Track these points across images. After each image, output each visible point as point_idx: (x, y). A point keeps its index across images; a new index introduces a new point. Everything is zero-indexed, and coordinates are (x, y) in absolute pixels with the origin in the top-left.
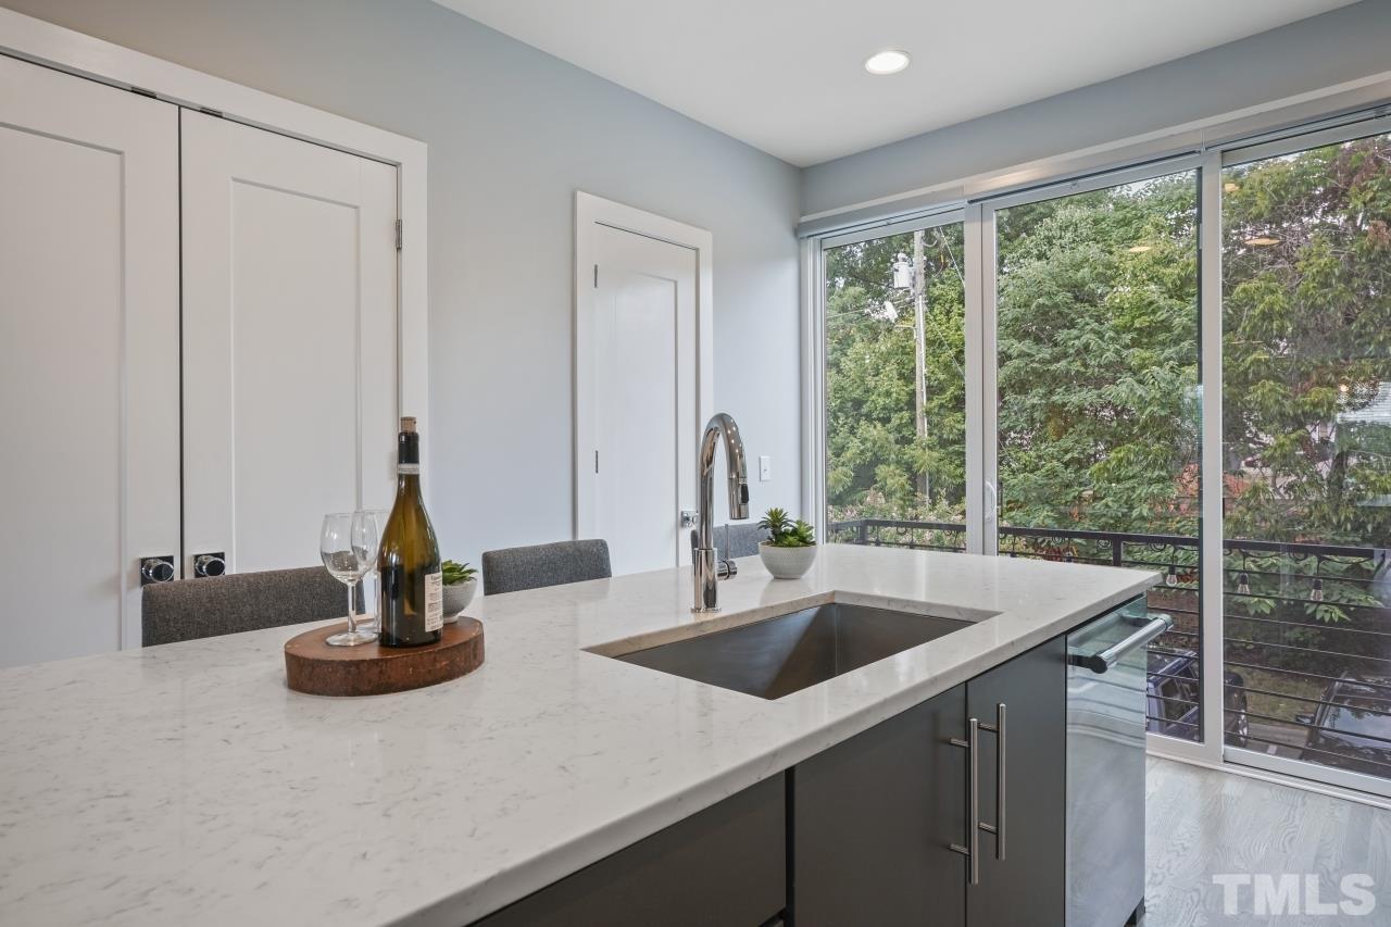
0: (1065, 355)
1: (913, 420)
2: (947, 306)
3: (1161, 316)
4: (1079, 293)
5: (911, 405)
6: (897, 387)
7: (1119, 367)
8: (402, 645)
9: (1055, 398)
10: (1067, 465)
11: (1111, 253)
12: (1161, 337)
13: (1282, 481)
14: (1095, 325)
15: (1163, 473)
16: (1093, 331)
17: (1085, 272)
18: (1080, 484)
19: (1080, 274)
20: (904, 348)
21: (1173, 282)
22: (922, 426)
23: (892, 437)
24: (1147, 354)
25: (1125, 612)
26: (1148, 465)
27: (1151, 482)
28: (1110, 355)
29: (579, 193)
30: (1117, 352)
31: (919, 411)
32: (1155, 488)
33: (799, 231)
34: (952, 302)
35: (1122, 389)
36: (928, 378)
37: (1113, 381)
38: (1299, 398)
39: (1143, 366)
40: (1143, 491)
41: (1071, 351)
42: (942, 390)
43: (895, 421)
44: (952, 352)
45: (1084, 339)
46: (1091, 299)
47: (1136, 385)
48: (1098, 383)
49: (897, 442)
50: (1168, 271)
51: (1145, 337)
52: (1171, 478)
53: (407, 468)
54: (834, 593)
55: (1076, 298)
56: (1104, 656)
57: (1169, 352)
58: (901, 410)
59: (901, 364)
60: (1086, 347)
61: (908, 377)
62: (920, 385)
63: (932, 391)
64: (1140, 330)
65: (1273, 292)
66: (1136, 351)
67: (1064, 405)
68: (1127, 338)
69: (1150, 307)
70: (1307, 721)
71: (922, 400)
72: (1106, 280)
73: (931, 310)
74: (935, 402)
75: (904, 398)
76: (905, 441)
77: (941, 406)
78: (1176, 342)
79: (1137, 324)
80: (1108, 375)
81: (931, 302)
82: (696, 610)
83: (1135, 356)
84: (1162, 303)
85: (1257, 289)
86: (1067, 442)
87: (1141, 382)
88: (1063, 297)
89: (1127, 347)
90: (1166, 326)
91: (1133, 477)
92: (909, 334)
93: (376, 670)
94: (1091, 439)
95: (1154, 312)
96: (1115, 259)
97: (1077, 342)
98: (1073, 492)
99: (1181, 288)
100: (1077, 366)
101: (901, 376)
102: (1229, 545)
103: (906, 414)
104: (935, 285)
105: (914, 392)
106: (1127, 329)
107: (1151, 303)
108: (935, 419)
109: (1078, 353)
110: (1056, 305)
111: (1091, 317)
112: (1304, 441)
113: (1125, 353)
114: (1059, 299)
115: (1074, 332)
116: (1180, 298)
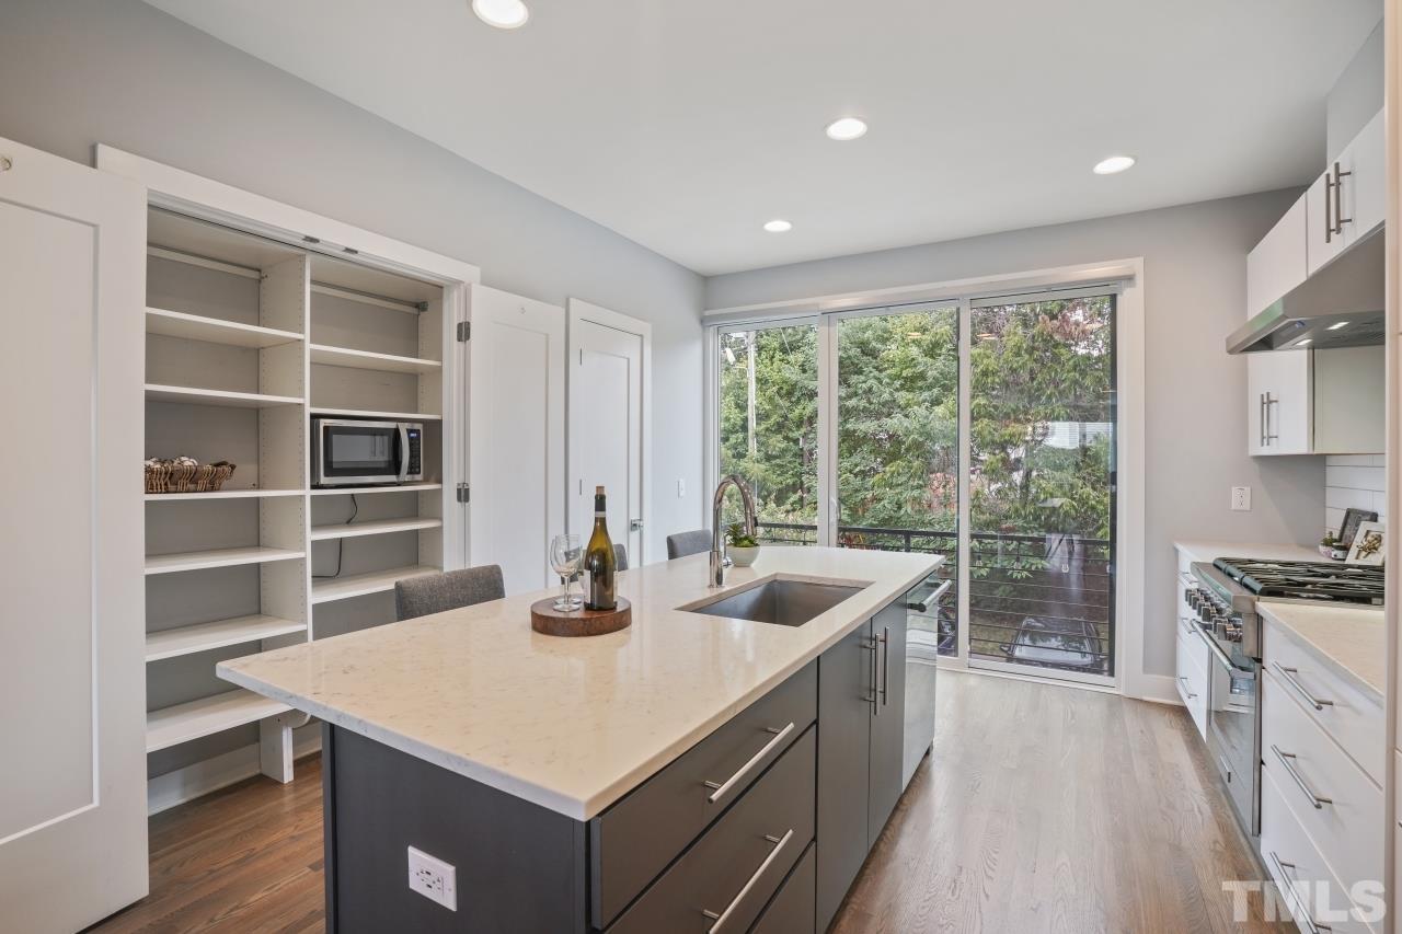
0: (856, 394)
1: (745, 440)
2: (771, 353)
3: (920, 368)
4: (867, 351)
5: (744, 428)
6: (735, 415)
7: (890, 407)
8: (600, 609)
9: (849, 426)
10: (856, 475)
11: (886, 320)
12: (920, 384)
13: (994, 487)
14: (876, 373)
15: (921, 482)
16: (875, 378)
17: (869, 334)
18: (866, 489)
19: (866, 335)
20: (739, 384)
21: (927, 346)
22: (753, 445)
23: (730, 453)
24: (910, 396)
25: (928, 580)
26: (911, 476)
27: (913, 488)
28: (886, 396)
29: (571, 299)
30: (891, 394)
31: (750, 433)
32: (916, 493)
33: (703, 321)
34: (775, 350)
35: (896, 423)
36: (757, 408)
37: (889, 415)
38: (1003, 432)
39: (908, 405)
40: (908, 494)
41: (860, 392)
42: (767, 417)
43: (733, 440)
44: (775, 389)
45: (868, 384)
46: (873, 354)
47: (903, 419)
48: (878, 415)
49: (734, 456)
50: (924, 337)
51: (910, 383)
52: (926, 486)
53: (600, 514)
54: (776, 575)
55: (863, 352)
56: (925, 603)
57: (926, 395)
58: (737, 432)
59: (737, 396)
60: (870, 389)
61: (742, 407)
62: (751, 413)
63: (761, 418)
64: (906, 378)
65: (988, 357)
66: (903, 393)
67: (855, 431)
68: (897, 384)
69: (912, 362)
70: (1006, 649)
71: (752, 424)
72: (884, 341)
73: (760, 355)
74: (763, 426)
75: (740, 423)
76: (740, 456)
77: (767, 429)
78: (930, 388)
79: (904, 375)
80: (885, 410)
81: (760, 349)
82: (711, 586)
83: (903, 397)
84: (920, 360)
85: (979, 355)
86: (856, 458)
87: (906, 416)
88: (854, 351)
89: (897, 390)
90: (922, 376)
91: (901, 484)
92: (743, 373)
93: (598, 622)
94: (873, 456)
95: (915, 366)
96: (889, 326)
97: (864, 385)
98: (861, 495)
99: (932, 349)
100: (863, 403)
101: (738, 406)
102: (973, 537)
103: (741, 435)
104: (762, 336)
105: (746, 419)
106: (898, 377)
107: (913, 359)
108: (763, 439)
109: (865, 392)
110: (849, 357)
111: (874, 368)
112: (1005, 461)
113: (896, 395)
114: (851, 353)
115: (862, 378)
116: (932, 357)
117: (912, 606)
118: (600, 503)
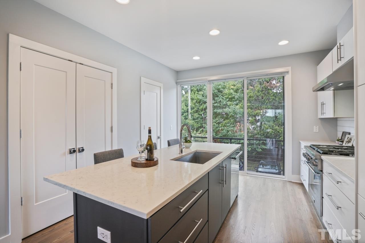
0: (217, 102)
1: (188, 115)
2: (194, 92)
3: (233, 96)
4: (219, 91)
5: (188, 112)
6: (185, 108)
7: (226, 106)
9: (215, 111)
10: (217, 124)
11: (224, 83)
12: (233, 100)
13: (253, 126)
14: (222, 97)
15: (233, 126)
16: (222, 98)
17: (220, 87)
18: (219, 127)
19: (219, 87)
20: (186, 100)
21: (235, 90)
22: (190, 116)
23: (184, 118)
24: (231, 103)
25: (236, 151)
26: (231, 124)
27: (231, 127)
28: (225, 103)
30: (226, 102)
31: (189, 113)
32: (232, 128)
33: (177, 83)
34: (195, 91)
35: (227, 110)
36: (191, 106)
37: (225, 108)
38: (255, 112)
39: (230, 105)
40: (230, 129)
41: (218, 102)
42: (194, 108)
43: (184, 115)
44: (195, 101)
45: (220, 100)
46: (221, 92)
47: (229, 109)
48: (223, 108)
50: (234, 87)
52: (235, 126)
53: (150, 135)
54: (197, 150)
55: (218, 91)
56: (236, 157)
57: (235, 102)
58: (186, 112)
59: (186, 103)
60: (220, 101)
61: (187, 106)
62: (189, 108)
63: (192, 109)
64: (230, 98)
65: (251, 93)
66: (229, 102)
67: (216, 112)
68: (228, 100)
70: (256, 169)
71: (190, 110)
72: (224, 88)
73: (191, 92)
74: (192, 111)
75: (186, 110)
76: (186, 119)
77: (194, 112)
78: (236, 101)
79: (229, 97)
80: (224, 107)
81: (192, 91)
82: (179, 153)
83: (229, 103)
84: (233, 93)
85: (249, 92)
86: (217, 119)
88: (216, 91)
89: (227, 101)
90: (234, 98)
91: (229, 126)
92: (187, 97)
94: (221, 119)
95: (232, 95)
96: (225, 84)
97: (219, 100)
98: (218, 129)
99: (236, 91)
100: (219, 105)
101: (186, 105)
102: (248, 140)
103: (187, 113)
104: (192, 87)
105: (188, 109)
106: (228, 98)
107: (231, 93)
108: (193, 114)
109: (219, 102)
110: (215, 93)
111: (221, 95)
112: (255, 120)
113: (227, 102)
114: (215, 91)
115: (218, 98)
116: (237, 93)
117: (233, 158)
118: (150, 132)
